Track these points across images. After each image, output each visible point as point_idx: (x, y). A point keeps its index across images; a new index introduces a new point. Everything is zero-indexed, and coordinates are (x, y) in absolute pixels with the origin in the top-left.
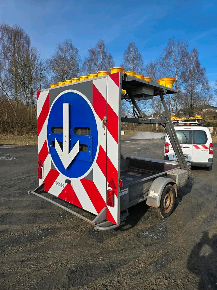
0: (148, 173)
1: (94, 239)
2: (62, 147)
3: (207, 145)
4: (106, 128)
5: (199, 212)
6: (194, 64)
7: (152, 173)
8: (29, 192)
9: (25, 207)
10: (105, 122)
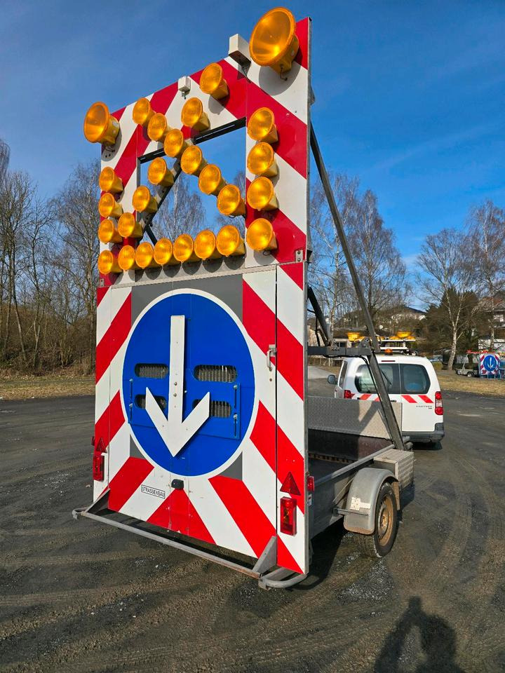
0: (321, 458)
1: (248, 610)
2: (165, 410)
3: (431, 394)
4: (274, 367)
5: (446, 541)
6: (371, 222)
7: (330, 458)
8: (74, 512)
9: (63, 550)
10: (272, 355)
